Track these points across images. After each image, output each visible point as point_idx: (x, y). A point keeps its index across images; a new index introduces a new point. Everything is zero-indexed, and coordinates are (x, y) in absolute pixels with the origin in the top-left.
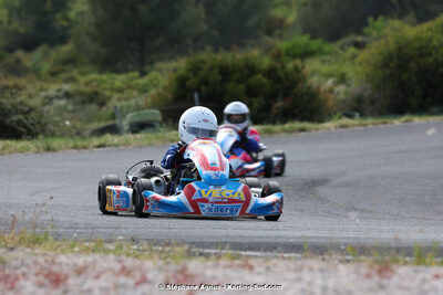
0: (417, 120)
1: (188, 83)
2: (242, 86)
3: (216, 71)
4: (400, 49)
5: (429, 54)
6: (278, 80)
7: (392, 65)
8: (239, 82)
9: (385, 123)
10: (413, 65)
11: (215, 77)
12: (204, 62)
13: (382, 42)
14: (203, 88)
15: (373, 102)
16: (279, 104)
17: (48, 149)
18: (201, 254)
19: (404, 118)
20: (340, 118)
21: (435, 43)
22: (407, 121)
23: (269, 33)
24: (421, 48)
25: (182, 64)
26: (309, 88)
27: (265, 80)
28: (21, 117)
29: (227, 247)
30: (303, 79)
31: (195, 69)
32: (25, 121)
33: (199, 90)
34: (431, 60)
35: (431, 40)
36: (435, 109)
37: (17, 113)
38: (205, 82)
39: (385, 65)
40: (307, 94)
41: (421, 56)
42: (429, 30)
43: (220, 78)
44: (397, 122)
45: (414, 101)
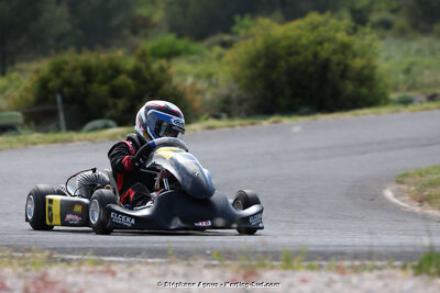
0: (286, 121)
1: (51, 85)
2: (105, 88)
3: (79, 72)
4: (268, 48)
7: (260, 64)
8: (103, 83)
9: (253, 124)
10: (282, 63)
11: (78, 78)
12: (66, 63)
13: (250, 42)
14: (66, 90)
15: (241, 102)
18: (63, 260)
19: (272, 119)
20: (207, 119)
21: (304, 41)
22: (276, 122)
23: (135, 32)
24: (290, 47)
25: (43, 66)
26: (175, 88)
27: (129, 81)
29: (89, 253)
30: (169, 80)
31: (57, 70)
33: (61, 92)
34: (300, 58)
35: (299, 38)
36: (305, 109)
38: (68, 84)
39: (252, 64)
42: (299, 27)
43: (83, 79)
44: (266, 123)
45: (283, 101)
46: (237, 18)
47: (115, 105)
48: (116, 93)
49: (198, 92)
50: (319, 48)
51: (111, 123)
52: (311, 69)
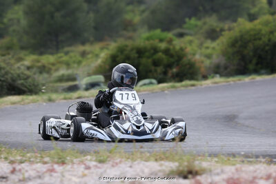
0: (258, 78)
2: (150, 60)
3: (134, 51)
4: (242, 36)
5: (260, 39)
6: (172, 56)
8: (148, 57)
9: (240, 80)
10: (251, 46)
11: (134, 55)
15: (226, 68)
16: (175, 70)
17: (50, 100)
19: (250, 77)
20: (213, 77)
21: (263, 32)
22: (253, 79)
24: (255, 35)
26: (189, 60)
27: (164, 56)
28: (22, 81)
30: (184, 55)
31: (121, 50)
32: (25, 84)
34: (261, 42)
35: (260, 30)
36: (263, 71)
37: (20, 79)
40: (189, 64)
41: (255, 40)
43: (136, 55)
44: (247, 79)
45: (251, 67)
46: (187, 20)
47: (156, 71)
48: (156, 64)
49: (202, 62)
50: (271, 36)
51: (154, 81)
52: (267, 48)
